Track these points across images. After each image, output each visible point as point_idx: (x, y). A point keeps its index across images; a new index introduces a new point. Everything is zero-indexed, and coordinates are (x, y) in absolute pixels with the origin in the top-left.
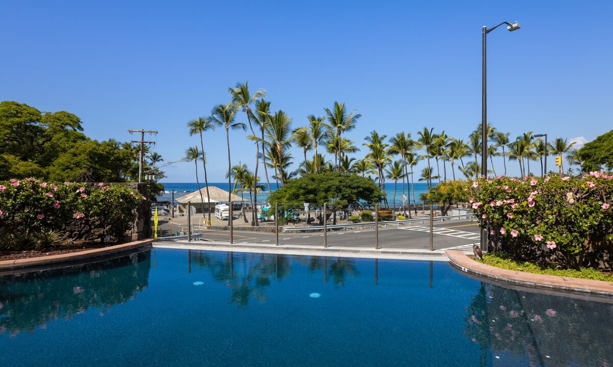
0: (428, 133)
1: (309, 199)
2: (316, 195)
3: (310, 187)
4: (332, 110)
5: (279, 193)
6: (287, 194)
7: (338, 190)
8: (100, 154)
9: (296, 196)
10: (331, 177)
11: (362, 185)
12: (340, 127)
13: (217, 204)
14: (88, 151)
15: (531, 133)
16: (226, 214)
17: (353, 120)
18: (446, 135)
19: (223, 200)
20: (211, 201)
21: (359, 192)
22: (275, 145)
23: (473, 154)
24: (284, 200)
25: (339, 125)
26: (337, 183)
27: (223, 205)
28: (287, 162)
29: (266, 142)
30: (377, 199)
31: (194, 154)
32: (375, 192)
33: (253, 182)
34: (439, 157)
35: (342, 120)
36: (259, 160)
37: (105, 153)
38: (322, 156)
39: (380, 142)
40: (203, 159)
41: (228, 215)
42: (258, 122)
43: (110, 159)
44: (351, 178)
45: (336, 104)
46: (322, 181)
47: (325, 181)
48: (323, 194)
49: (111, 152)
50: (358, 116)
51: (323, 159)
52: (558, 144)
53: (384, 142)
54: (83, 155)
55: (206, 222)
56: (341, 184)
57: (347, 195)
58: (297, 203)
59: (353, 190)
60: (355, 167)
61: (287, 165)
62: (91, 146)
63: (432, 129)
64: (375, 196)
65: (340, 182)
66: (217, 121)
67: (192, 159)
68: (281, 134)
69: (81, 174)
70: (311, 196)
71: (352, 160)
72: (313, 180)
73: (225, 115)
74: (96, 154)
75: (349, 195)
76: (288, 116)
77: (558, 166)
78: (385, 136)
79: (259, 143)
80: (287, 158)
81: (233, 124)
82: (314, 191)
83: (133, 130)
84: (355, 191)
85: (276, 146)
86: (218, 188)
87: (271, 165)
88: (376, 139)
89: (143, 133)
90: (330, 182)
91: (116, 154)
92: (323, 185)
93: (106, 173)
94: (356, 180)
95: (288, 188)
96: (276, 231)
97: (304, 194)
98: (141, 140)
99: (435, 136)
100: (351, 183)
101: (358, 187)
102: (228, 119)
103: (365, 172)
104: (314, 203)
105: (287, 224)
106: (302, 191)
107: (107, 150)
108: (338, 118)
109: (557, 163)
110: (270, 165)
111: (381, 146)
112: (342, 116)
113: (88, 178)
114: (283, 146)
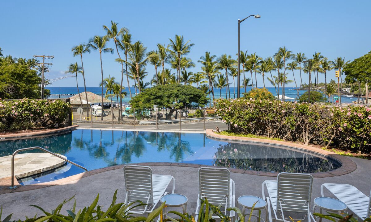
0: (244, 54)
1: (157, 103)
2: (162, 99)
3: (158, 94)
4: (175, 40)
5: (137, 98)
6: (142, 99)
7: (177, 96)
8: (18, 73)
9: (149, 101)
10: (173, 88)
11: (193, 93)
12: (180, 52)
13: (92, 105)
14: (10, 72)
15: (320, 53)
16: (100, 112)
17: (189, 48)
18: (257, 56)
19: (96, 102)
20: (89, 103)
21: (191, 98)
22: (134, 64)
23: (277, 69)
24: (141, 103)
25: (179, 51)
26: (176, 92)
27: (96, 105)
28: (143, 75)
29: (128, 63)
30: (203, 102)
31: (75, 69)
32: (202, 97)
33: (120, 89)
34: (252, 71)
35: (181, 47)
36: (124, 74)
37: (21, 73)
38: (169, 70)
39: (210, 61)
40: (83, 73)
41: (101, 113)
42: (123, 48)
43: (24, 77)
44: (186, 88)
45: (177, 37)
46: (167, 90)
47: (168, 90)
48: (166, 99)
49: (25, 72)
50: (192, 45)
51: (170, 72)
52: (338, 61)
53: (214, 60)
54: (7, 74)
55: (85, 118)
56: (179, 92)
57: (183, 100)
58: (149, 105)
59: (187, 96)
60: (193, 78)
61: (143, 77)
62: (12, 68)
63: (246, 52)
64: (202, 100)
65: (178, 91)
66: (93, 47)
67: (73, 72)
68: (138, 57)
69: (6, 87)
70: (159, 100)
71: (189, 74)
72: (160, 89)
73: (99, 43)
74: (15, 74)
75: (184, 100)
76: (144, 45)
77: (337, 78)
78: (215, 56)
79: (123, 63)
80: (143, 73)
81: (104, 49)
82: (160, 97)
83: (37, 56)
84: (188, 97)
85: (136, 66)
86: (92, 93)
87: (132, 77)
88: (208, 58)
89: (44, 57)
90: (172, 91)
91: (28, 73)
92: (167, 93)
93: (22, 86)
94: (189, 90)
95: (143, 95)
96: (134, 124)
97: (154, 99)
98: (42, 63)
99: (248, 57)
100: (185, 91)
101: (190, 94)
102: (101, 46)
103: (199, 83)
104: (160, 105)
105: (143, 119)
106: (152, 97)
107: (22, 70)
108: (179, 46)
109: (336, 76)
110: (130, 77)
111: (211, 64)
112: (181, 45)
113: (11, 90)
114: (140, 66)
